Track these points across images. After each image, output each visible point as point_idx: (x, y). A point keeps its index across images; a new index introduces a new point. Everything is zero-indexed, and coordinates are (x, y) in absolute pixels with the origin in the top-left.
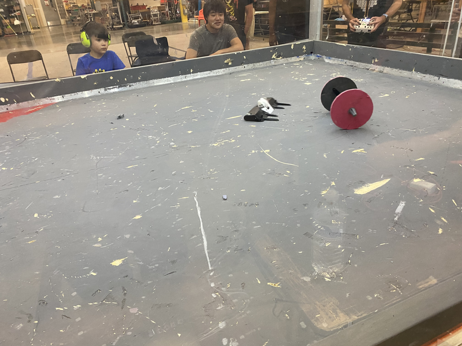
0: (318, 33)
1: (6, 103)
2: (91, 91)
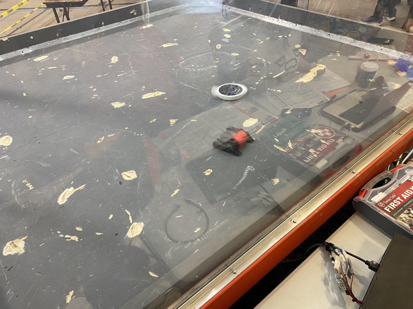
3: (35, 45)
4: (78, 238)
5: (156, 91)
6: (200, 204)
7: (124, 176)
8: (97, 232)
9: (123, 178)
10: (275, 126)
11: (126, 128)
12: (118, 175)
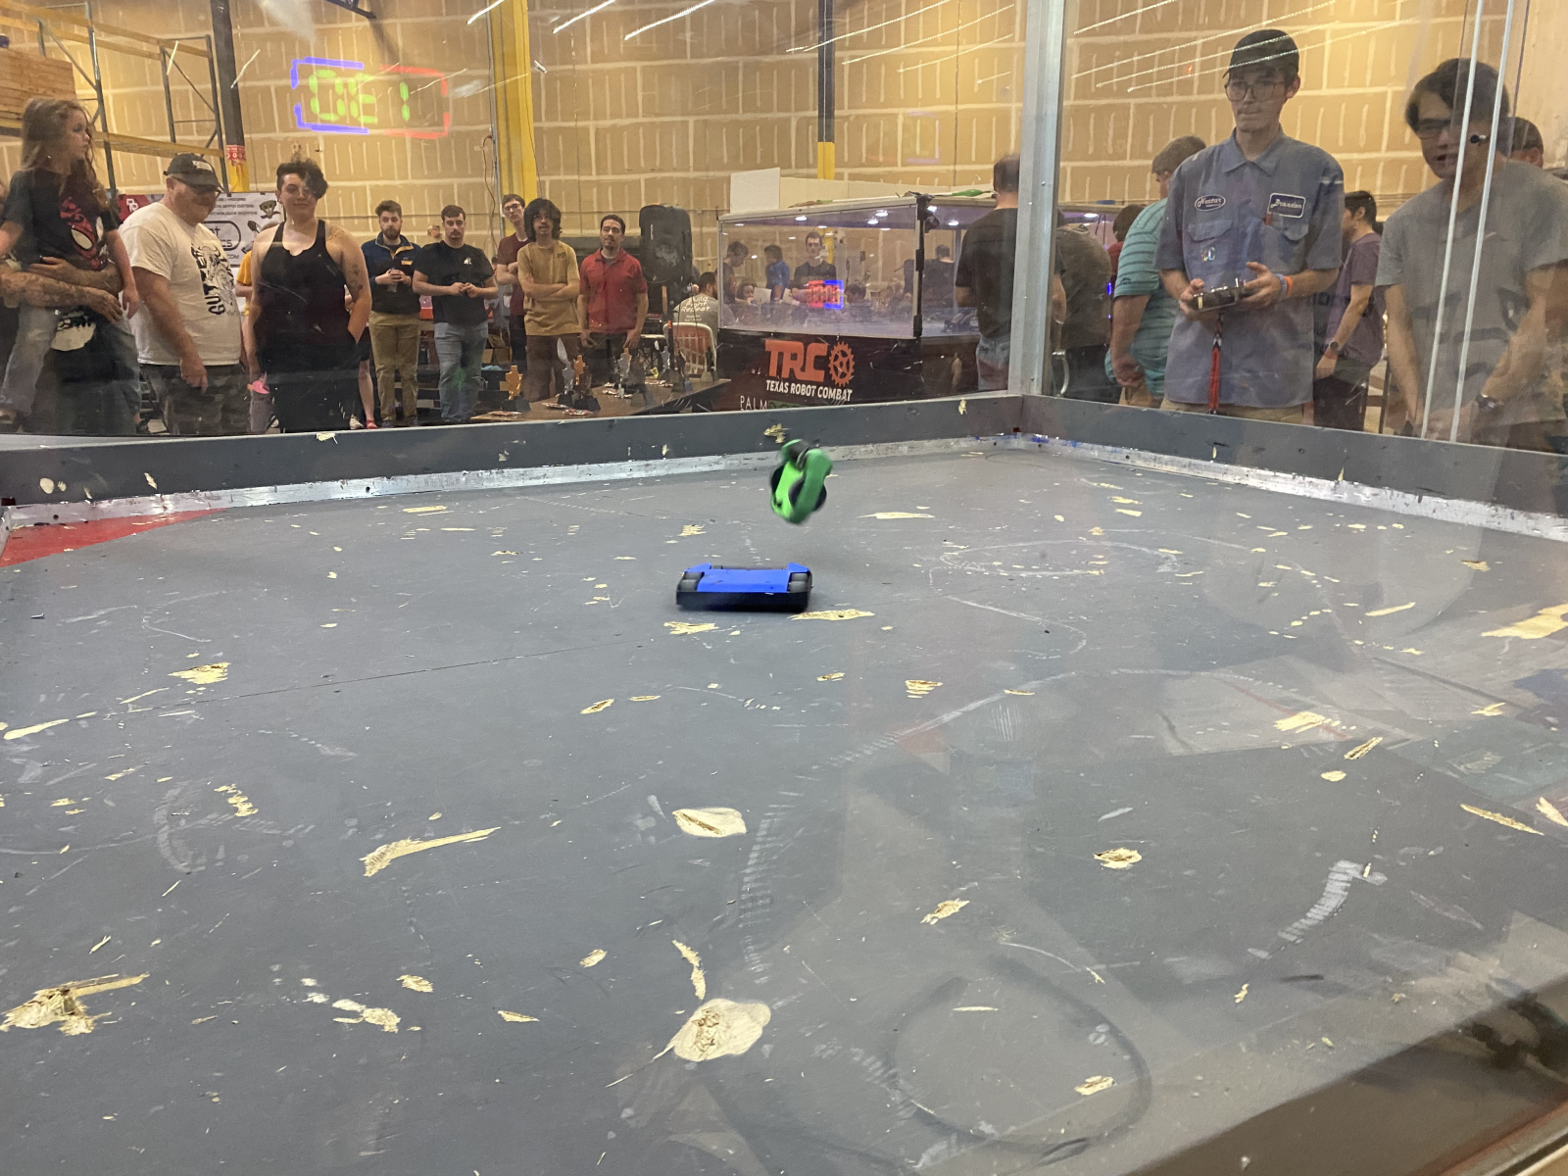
0: (1037, 374)
1: (55, 497)
2: (343, 483)
3: (416, 474)
4: (398, 1020)
5: (846, 608)
6: (1093, 973)
7: (683, 824)
8: (508, 1010)
9: (678, 827)
10: (1437, 746)
11: (714, 686)
12: (654, 814)
